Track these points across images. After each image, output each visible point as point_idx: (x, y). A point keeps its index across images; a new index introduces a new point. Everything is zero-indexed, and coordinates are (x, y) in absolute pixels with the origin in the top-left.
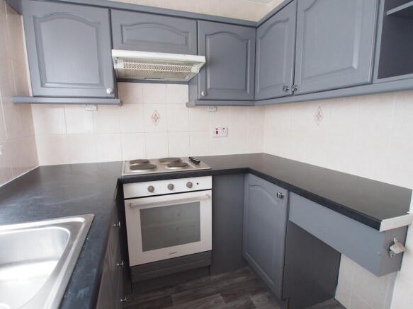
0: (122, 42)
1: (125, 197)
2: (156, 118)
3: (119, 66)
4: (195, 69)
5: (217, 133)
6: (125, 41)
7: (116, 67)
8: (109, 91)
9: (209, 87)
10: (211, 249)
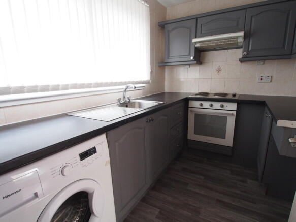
0: (201, 33)
1: (189, 106)
2: (219, 70)
3: (198, 45)
4: (241, 40)
5: (262, 79)
6: (202, 32)
7: (196, 46)
8: (192, 58)
9: (250, 49)
10: (231, 146)
